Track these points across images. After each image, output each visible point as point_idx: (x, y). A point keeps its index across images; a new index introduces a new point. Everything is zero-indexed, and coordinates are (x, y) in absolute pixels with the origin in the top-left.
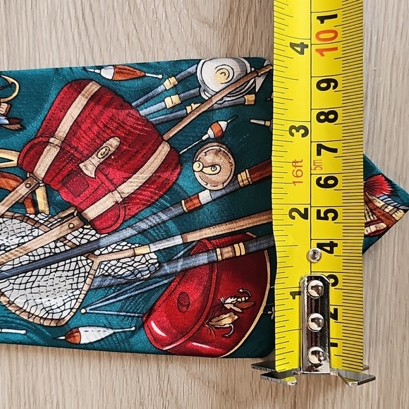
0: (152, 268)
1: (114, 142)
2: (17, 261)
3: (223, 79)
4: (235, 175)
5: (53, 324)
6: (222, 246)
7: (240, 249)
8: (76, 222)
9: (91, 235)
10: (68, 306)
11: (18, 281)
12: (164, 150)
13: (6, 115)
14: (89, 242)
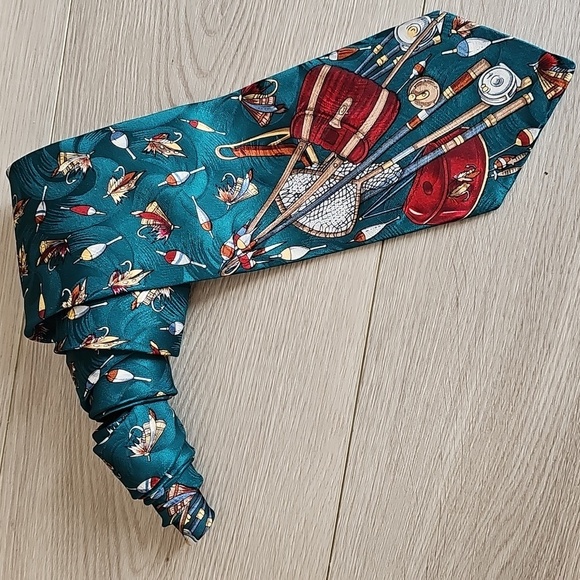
0: (398, 174)
1: (348, 102)
2: (308, 202)
3: (414, 33)
4: (441, 93)
5: (343, 234)
6: (445, 143)
7: (459, 140)
8: (338, 161)
9: (350, 167)
10: (349, 220)
11: (312, 214)
12: (384, 94)
13: (274, 105)
14: (350, 172)
